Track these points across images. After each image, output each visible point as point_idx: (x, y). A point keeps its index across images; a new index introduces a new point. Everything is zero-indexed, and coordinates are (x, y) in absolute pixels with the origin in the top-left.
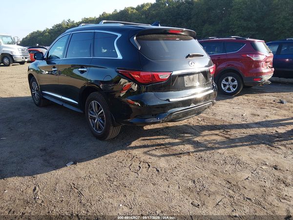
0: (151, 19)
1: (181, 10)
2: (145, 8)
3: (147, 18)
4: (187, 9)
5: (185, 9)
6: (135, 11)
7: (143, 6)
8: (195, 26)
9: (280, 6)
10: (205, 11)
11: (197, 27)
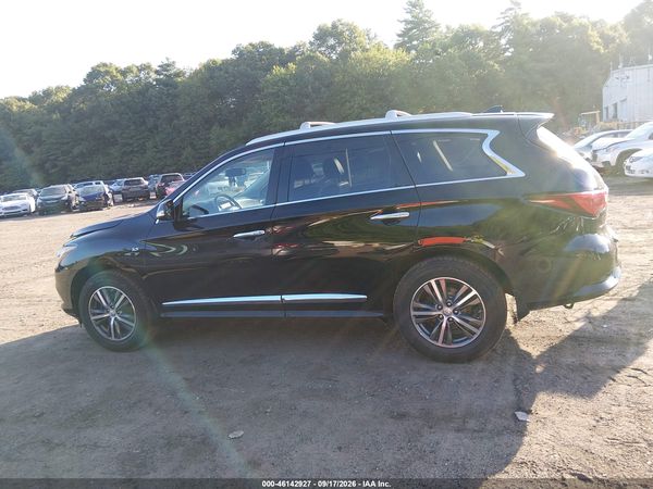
0: (76, 122)
1: (150, 100)
2: (54, 98)
3: (64, 119)
4: (164, 97)
5: (161, 98)
6: (28, 105)
7: (48, 93)
8: (190, 131)
9: (348, 86)
10: (206, 100)
11: (195, 134)
